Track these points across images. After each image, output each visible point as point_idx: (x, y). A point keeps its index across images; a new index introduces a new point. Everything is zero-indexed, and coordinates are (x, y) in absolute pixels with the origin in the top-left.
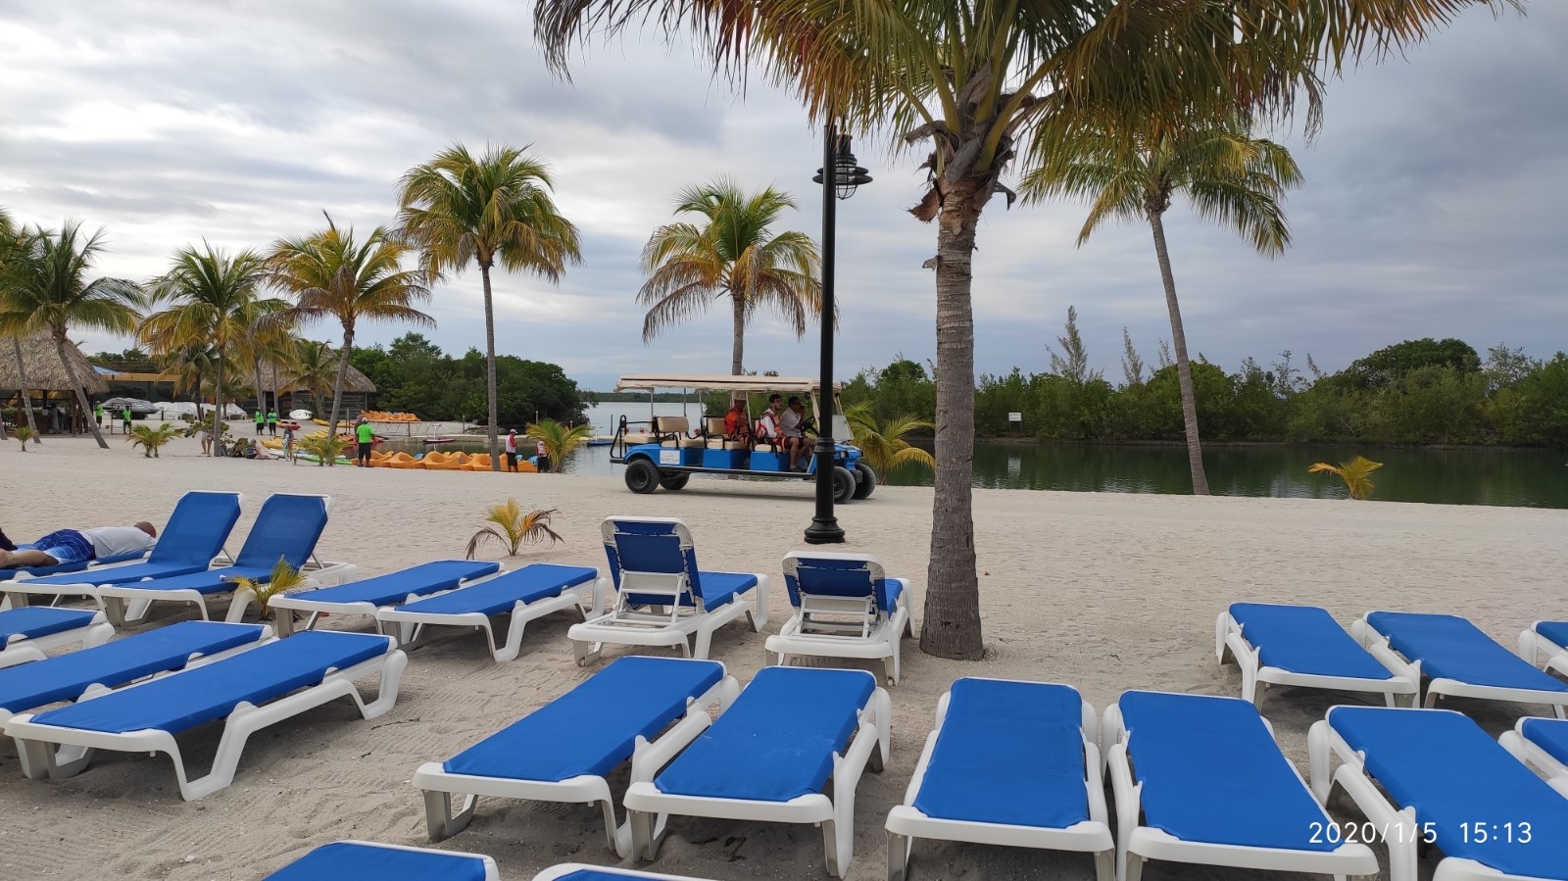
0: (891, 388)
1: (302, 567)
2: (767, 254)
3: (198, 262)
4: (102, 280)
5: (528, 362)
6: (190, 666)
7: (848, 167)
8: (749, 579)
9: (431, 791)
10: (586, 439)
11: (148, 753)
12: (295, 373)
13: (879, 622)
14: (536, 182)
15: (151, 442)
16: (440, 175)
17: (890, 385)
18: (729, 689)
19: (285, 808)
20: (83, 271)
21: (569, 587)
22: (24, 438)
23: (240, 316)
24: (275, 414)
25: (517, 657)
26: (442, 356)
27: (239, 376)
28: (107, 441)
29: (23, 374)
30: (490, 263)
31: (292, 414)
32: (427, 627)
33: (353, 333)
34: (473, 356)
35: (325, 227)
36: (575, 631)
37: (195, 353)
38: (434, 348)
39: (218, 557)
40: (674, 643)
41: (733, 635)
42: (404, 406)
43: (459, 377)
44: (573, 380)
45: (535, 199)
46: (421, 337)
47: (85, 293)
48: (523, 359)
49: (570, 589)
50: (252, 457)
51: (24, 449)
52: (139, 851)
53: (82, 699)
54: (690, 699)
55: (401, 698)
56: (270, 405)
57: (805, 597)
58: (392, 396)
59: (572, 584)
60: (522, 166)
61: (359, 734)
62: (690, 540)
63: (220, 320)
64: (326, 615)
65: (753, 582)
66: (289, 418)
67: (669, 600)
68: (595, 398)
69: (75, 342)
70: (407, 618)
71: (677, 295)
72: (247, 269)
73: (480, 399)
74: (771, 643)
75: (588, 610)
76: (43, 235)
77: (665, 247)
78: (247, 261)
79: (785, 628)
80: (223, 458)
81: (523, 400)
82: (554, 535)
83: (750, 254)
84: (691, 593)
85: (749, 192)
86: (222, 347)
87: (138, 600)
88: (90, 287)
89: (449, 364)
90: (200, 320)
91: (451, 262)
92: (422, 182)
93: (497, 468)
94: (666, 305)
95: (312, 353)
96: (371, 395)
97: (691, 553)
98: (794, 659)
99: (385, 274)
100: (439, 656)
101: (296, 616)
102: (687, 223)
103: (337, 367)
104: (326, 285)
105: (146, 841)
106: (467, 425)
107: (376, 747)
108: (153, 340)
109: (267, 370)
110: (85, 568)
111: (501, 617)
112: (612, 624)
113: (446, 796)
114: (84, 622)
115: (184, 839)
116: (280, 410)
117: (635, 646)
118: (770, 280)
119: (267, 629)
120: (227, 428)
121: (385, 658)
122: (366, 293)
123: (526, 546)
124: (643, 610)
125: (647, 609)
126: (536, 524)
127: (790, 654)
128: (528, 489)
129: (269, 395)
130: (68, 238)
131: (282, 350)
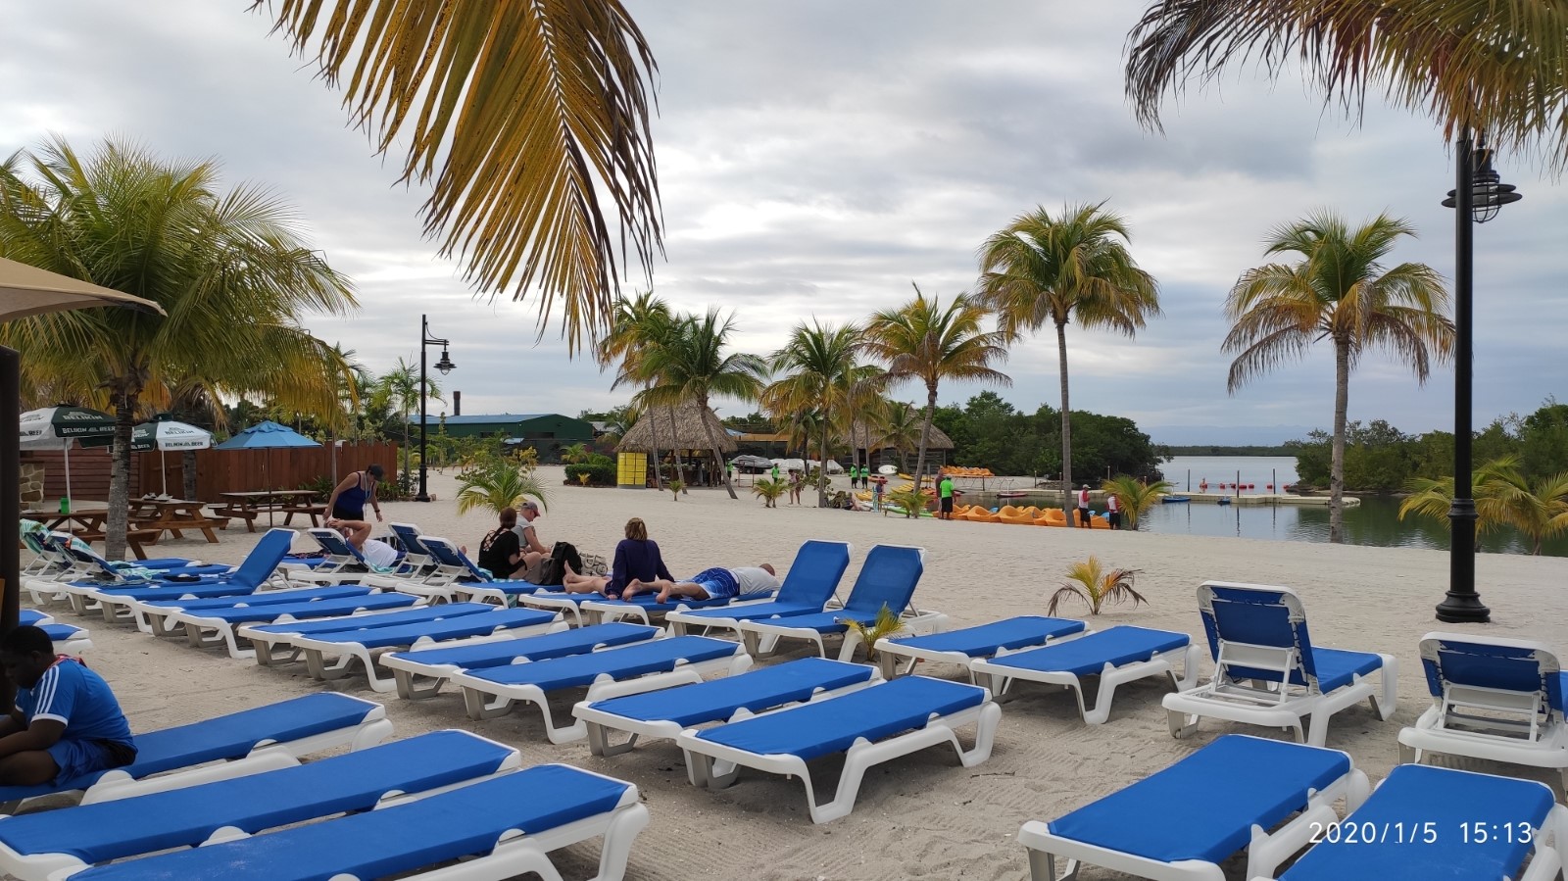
0: (1540, 438)
1: (901, 614)
2: (1379, 290)
3: (808, 336)
4: (735, 356)
5: (1099, 416)
6: (815, 699)
7: (1488, 186)
8: (1372, 660)
9: (1036, 850)
10: (1162, 495)
11: (785, 775)
12: (884, 431)
13: (1550, 724)
14: (1113, 236)
15: (770, 493)
16: (1019, 239)
17: (1537, 435)
18: (1359, 784)
19: (898, 843)
20: (720, 349)
21: (1159, 653)
22: (676, 490)
23: (842, 383)
24: (867, 470)
25: (1107, 721)
26: (1015, 413)
27: (838, 435)
28: (737, 493)
29: (675, 434)
30: (1066, 320)
31: (881, 469)
32: (1016, 681)
33: (936, 394)
34: (1045, 411)
35: (913, 297)
36: (1169, 699)
37: (804, 417)
38: (1007, 405)
39: (831, 600)
40: (1284, 724)
41: (1354, 722)
42: (979, 462)
43: (1031, 433)
44: (1147, 434)
45: (1111, 254)
46: (995, 395)
47: (722, 368)
48: (1094, 413)
49: (1161, 655)
50: (848, 508)
51: (676, 499)
52: (780, 864)
53: (733, 720)
54: (1311, 791)
55: (996, 750)
56: (862, 460)
57: (1448, 687)
58: (968, 452)
59: (1163, 649)
60: (1099, 222)
61: (960, 781)
62: (1301, 612)
63: (826, 386)
64: (922, 660)
65: (1377, 664)
66: (878, 473)
67: (1278, 676)
68: (1170, 452)
69: (713, 408)
70: (999, 671)
71: (1266, 343)
72: (848, 339)
73: (1051, 454)
74: (1406, 735)
75: (1180, 679)
76: (692, 320)
77: (1253, 291)
78: (849, 333)
79: (1423, 719)
80: (826, 509)
81: (1095, 455)
82: (1137, 596)
83: (1357, 292)
84: (1303, 671)
85: (1354, 223)
86: (827, 411)
87: (770, 633)
88: (726, 362)
89: (1022, 421)
90: (809, 386)
91: (1028, 321)
92: (1002, 246)
93: (1071, 524)
94: (1255, 351)
95: (899, 412)
96: (949, 451)
97: (1302, 628)
98: (1434, 757)
99: (967, 336)
100: (1029, 712)
101: (898, 659)
102: (1279, 264)
103: (921, 425)
104: (913, 351)
105: (785, 856)
106: (1038, 480)
107: (976, 795)
108: (772, 406)
109: (860, 429)
110: (727, 604)
111: (1090, 677)
112: (1210, 696)
113: (1051, 856)
114: (729, 652)
115: (814, 860)
116: (871, 466)
117: (1237, 723)
118: (1381, 319)
119: (876, 670)
120: (829, 482)
121: (981, 709)
122: (948, 356)
123: (1109, 605)
124: (1243, 684)
125: (1248, 683)
126: (1119, 583)
127: (1428, 751)
128: (1106, 548)
129: (862, 452)
130: (710, 322)
131: (872, 411)
